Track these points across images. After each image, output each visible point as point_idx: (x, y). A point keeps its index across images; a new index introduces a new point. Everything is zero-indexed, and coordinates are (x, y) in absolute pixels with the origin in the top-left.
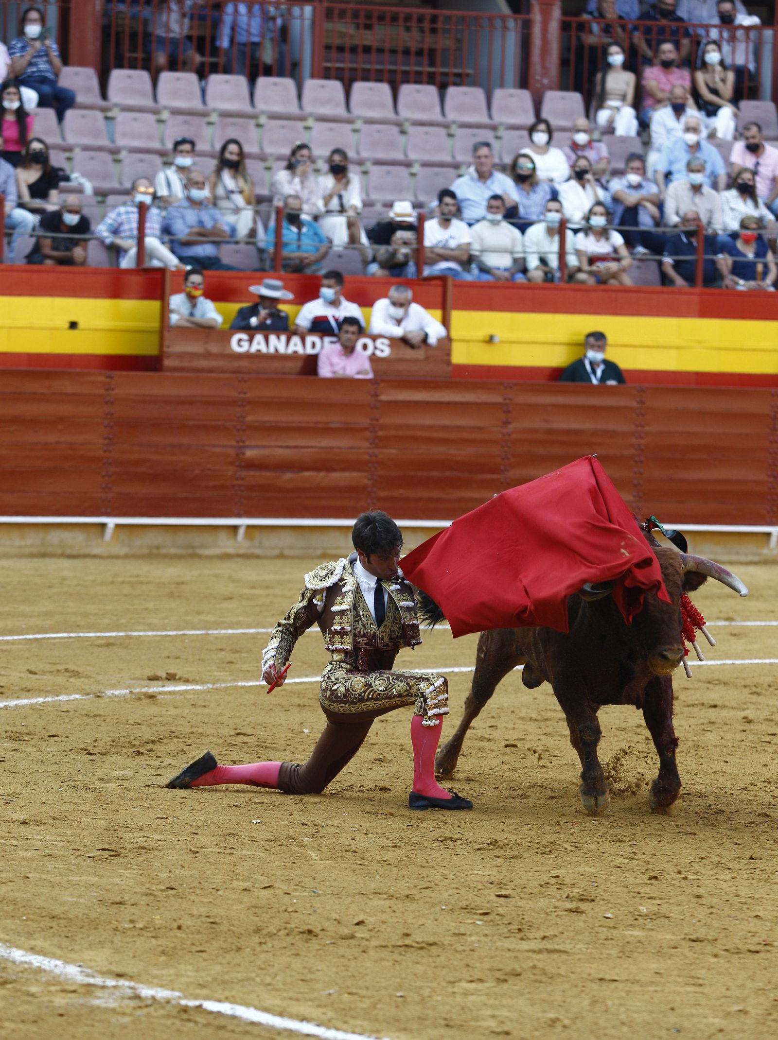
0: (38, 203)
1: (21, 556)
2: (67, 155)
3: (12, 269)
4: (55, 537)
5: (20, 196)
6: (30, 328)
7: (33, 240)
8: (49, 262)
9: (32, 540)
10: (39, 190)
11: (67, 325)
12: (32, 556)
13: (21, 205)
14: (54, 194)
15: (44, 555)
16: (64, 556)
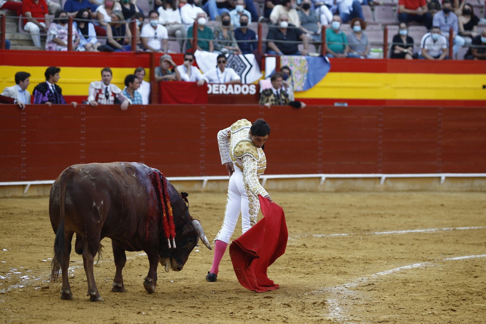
0: (468, 32)
1: (462, 191)
2: (481, 10)
3: (457, 62)
4: (477, 183)
5: (459, 29)
6: (465, 88)
7: (467, 49)
8: (476, 59)
9: (467, 184)
10: (469, 27)
11: (481, 87)
12: (467, 191)
13: (460, 34)
14: (475, 28)
15: (472, 191)
16: (481, 191)
